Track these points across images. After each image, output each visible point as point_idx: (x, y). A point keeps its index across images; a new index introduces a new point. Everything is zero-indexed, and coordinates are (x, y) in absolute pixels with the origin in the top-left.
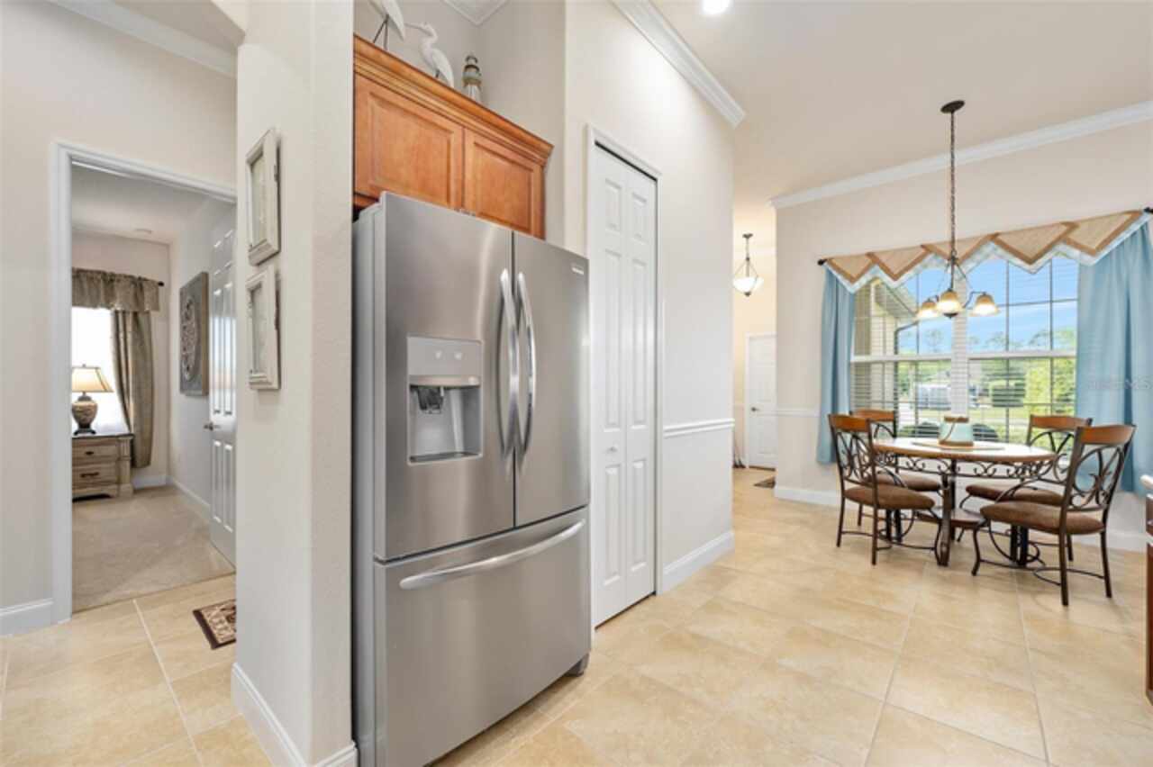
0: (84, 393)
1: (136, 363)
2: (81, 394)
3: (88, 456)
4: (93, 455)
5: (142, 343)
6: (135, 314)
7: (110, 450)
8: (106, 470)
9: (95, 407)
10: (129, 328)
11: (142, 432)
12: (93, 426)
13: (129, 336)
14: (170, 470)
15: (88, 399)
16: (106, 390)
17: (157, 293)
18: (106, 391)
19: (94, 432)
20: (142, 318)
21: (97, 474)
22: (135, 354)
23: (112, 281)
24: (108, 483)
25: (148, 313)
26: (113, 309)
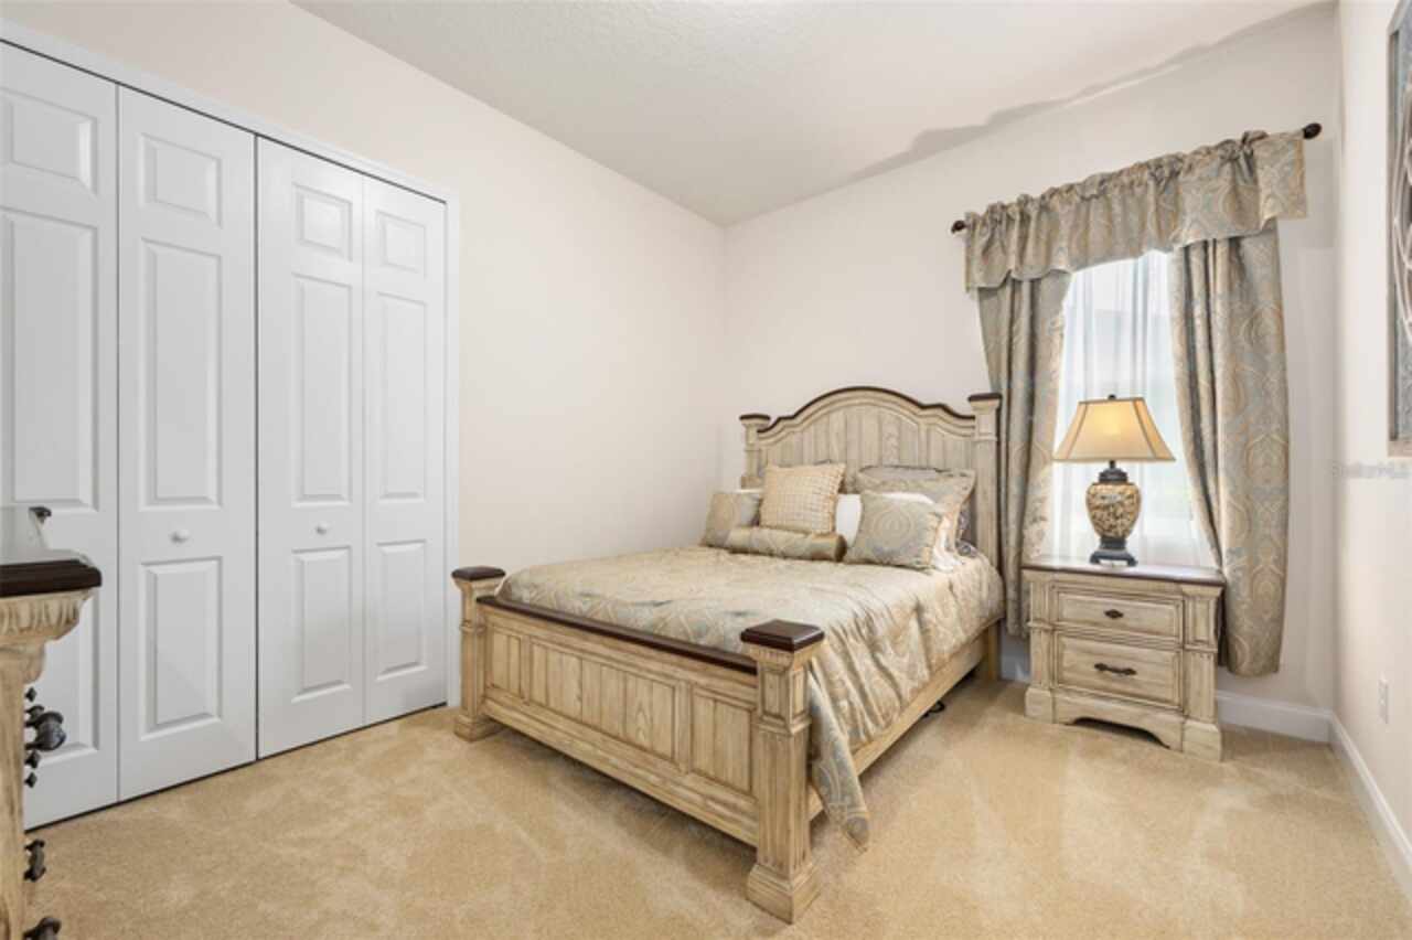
0: (1112, 463)
1: (1236, 379)
2: (1105, 466)
3: (1108, 620)
4: (1120, 621)
5: (1254, 318)
6: (1235, 243)
7: (1162, 616)
8: (1155, 668)
9: (1136, 498)
10: (1219, 286)
11: (1252, 572)
12: (1132, 545)
13: (1218, 308)
14: (1337, 697)
15: (1122, 478)
16: (1159, 455)
17: (1300, 162)
18: (1156, 458)
19: (1131, 562)
20: (1253, 250)
21: (1130, 672)
22: (1233, 355)
23: (1174, 174)
24: (1158, 703)
25: (1270, 229)
26: (1178, 247)
